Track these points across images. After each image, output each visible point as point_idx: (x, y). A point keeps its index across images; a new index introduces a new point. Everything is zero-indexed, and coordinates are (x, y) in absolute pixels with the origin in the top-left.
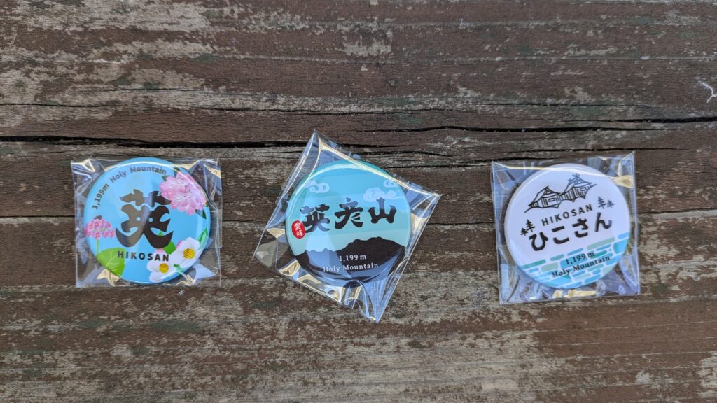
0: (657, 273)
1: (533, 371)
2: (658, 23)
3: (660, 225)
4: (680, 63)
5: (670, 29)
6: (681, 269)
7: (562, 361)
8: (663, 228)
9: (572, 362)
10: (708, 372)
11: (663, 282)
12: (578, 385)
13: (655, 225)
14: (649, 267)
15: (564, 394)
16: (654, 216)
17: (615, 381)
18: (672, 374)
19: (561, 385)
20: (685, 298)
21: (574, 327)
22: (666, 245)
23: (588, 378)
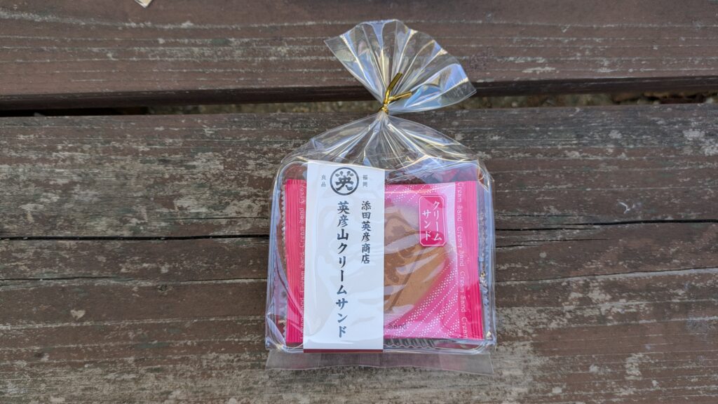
0: (599, 309)
1: (531, 364)
2: (595, 170)
3: (600, 282)
4: (608, 193)
5: (602, 173)
6: (613, 307)
7: (547, 358)
8: (602, 284)
9: (553, 359)
10: (630, 365)
11: (603, 314)
12: (557, 372)
13: (597, 282)
14: (595, 306)
15: (549, 378)
16: (597, 277)
17: (577, 370)
18: (610, 366)
19: (547, 372)
20: (616, 323)
21: (553, 339)
22: (604, 293)
23: (562, 369)
